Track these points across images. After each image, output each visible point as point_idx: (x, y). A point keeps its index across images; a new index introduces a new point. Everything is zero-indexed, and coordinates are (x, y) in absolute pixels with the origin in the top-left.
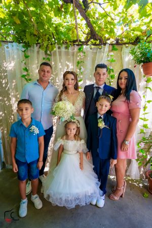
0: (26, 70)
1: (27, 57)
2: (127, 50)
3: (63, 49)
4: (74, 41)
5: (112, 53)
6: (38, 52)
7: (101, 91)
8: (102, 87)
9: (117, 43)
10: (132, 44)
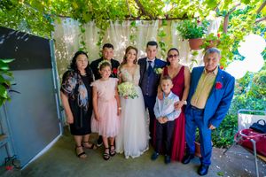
0: (83, 43)
1: (83, 31)
2: (175, 25)
3: (117, 24)
4: (127, 16)
5: (162, 29)
6: (94, 27)
7: (152, 65)
8: (153, 61)
9: (167, 18)
10: (181, 19)
